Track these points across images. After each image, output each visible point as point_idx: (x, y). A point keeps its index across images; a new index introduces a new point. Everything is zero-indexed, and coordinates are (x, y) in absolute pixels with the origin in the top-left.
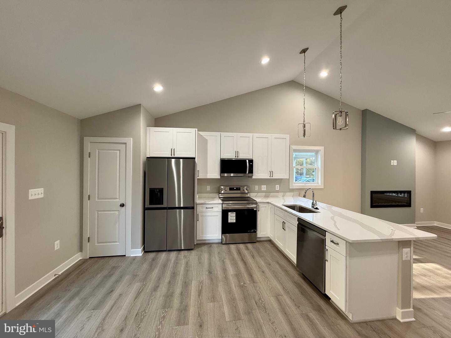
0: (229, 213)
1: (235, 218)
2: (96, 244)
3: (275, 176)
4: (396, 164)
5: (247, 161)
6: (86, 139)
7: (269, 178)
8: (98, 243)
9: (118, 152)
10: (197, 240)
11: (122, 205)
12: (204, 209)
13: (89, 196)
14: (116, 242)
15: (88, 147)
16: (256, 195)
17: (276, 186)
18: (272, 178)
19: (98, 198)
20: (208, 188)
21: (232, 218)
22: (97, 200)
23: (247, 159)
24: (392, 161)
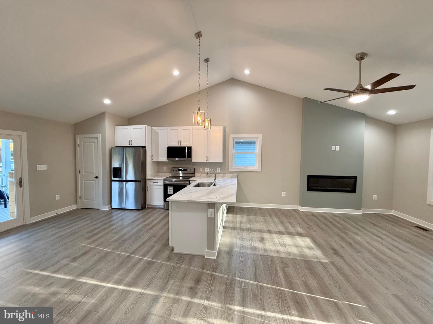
0: (168, 187)
1: (172, 191)
2: (84, 200)
3: (211, 160)
4: (339, 150)
5: (187, 148)
6: (76, 135)
7: (205, 161)
8: (85, 200)
9: (94, 143)
10: (148, 205)
11: (97, 177)
12: (152, 183)
13: (79, 171)
14: (94, 200)
15: (78, 141)
16: (200, 175)
17: (218, 168)
18: (208, 161)
19: (84, 173)
20: (165, 169)
21: (170, 191)
22: (83, 173)
23: (187, 147)
24: (334, 147)
